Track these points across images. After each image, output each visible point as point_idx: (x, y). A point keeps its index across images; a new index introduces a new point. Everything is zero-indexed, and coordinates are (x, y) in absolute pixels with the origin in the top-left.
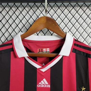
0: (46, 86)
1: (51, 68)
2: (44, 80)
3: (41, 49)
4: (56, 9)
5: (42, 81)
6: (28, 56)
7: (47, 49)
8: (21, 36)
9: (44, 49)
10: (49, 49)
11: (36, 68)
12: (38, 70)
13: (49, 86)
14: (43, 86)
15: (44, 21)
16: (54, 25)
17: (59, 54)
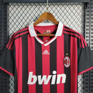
0: (47, 54)
1: (50, 44)
2: (46, 50)
3: (45, 31)
4: (52, 7)
5: (45, 51)
6: (37, 36)
7: (49, 31)
8: (33, 24)
9: (47, 31)
10: (50, 31)
11: (41, 44)
12: (42, 45)
13: (49, 54)
14: (45, 54)
15: (46, 15)
16: (52, 17)
17: (55, 36)
